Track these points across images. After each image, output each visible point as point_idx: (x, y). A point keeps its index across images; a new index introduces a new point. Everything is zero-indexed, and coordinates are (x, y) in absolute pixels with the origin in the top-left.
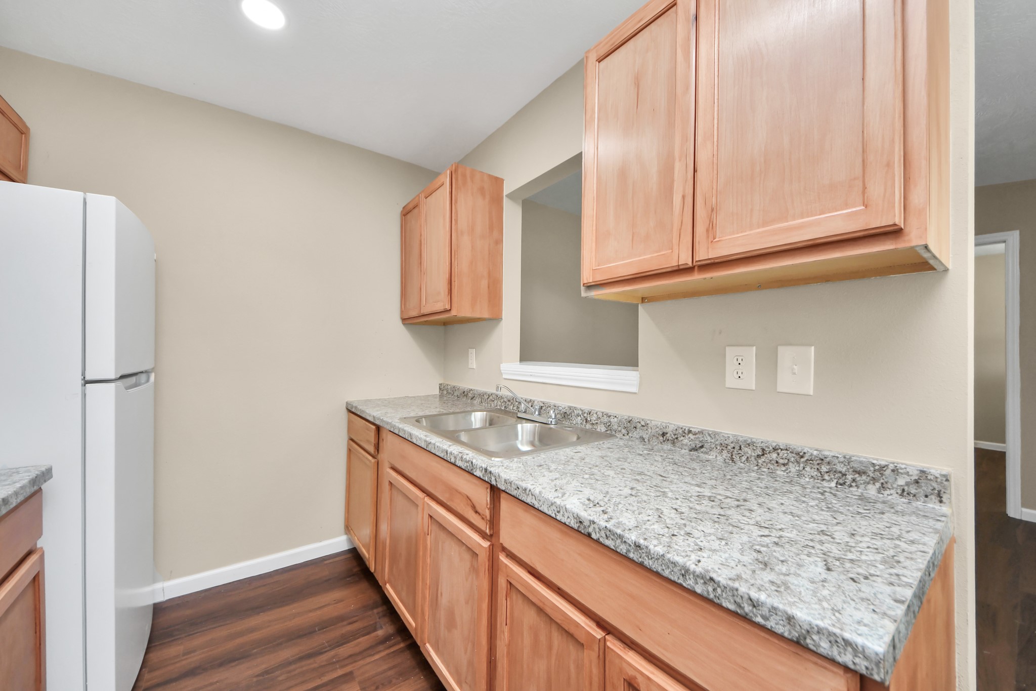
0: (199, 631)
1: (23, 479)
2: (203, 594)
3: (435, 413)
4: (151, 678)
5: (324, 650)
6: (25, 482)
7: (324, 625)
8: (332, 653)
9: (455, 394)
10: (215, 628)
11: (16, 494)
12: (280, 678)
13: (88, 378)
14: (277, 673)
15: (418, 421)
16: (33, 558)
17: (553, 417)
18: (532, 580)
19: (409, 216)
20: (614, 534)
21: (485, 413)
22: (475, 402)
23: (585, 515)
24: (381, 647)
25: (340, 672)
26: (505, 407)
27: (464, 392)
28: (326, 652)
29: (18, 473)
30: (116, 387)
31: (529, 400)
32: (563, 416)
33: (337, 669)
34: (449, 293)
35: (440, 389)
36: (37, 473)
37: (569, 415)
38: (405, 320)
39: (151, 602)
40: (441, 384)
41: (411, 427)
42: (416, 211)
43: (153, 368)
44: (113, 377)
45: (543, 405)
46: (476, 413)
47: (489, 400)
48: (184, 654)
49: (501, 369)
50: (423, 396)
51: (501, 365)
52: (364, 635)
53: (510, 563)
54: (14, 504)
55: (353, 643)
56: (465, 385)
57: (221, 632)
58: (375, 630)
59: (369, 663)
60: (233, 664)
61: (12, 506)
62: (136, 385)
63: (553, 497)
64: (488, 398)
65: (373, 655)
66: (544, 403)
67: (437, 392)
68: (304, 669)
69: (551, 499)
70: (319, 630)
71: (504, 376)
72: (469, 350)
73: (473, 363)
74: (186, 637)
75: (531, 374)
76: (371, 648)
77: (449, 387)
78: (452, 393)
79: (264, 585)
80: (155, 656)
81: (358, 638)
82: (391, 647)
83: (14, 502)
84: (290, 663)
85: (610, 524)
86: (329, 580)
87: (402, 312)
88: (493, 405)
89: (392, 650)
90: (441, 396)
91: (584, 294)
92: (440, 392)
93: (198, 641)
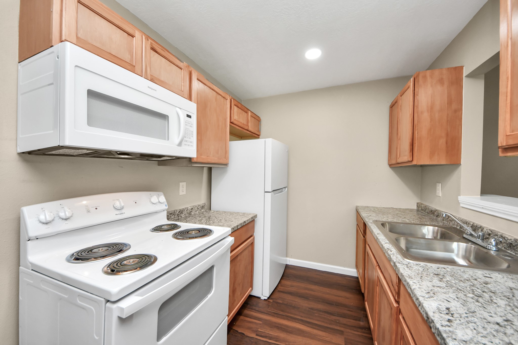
0: (297, 280)
1: (250, 217)
2: (300, 268)
3: (400, 222)
4: (280, 288)
5: (334, 314)
6: (250, 218)
7: (338, 305)
8: (338, 318)
9: (427, 211)
10: (301, 282)
11: (248, 220)
12: (316, 314)
13: (265, 191)
14: (315, 312)
15: (383, 225)
16: (252, 238)
17: (494, 244)
18: (410, 338)
19: (393, 107)
20: (442, 335)
21: (437, 228)
22: (439, 219)
23: (431, 314)
24: (360, 330)
25: (338, 328)
26: (460, 227)
27: (432, 211)
28: (335, 316)
29: (250, 215)
30: (271, 194)
31: (480, 226)
32: (509, 246)
33: (337, 325)
34: (411, 151)
35: (417, 206)
36: (253, 216)
37: (515, 247)
38: (390, 165)
39: (285, 263)
40: (418, 203)
41: (376, 227)
42: (396, 104)
43: (287, 187)
44: (270, 191)
45: (491, 233)
46: (429, 227)
47: (448, 219)
48: (291, 286)
49: (459, 200)
50: (403, 209)
51: (459, 197)
52: (354, 320)
53: (404, 322)
54: (247, 223)
55: (348, 319)
56: (434, 206)
57: (302, 285)
58: (360, 321)
59: (351, 333)
60: (303, 299)
61: (246, 223)
62: (281, 192)
63: (420, 295)
64: (448, 218)
65: (355, 331)
66: (492, 232)
67: (415, 207)
68: (325, 317)
69: (417, 295)
70: (335, 305)
71: (462, 205)
72: (437, 183)
73: (439, 192)
74: (292, 280)
75: (483, 207)
76: (355, 327)
77: (423, 206)
78: (424, 210)
79: (320, 275)
80: (283, 282)
81: (350, 319)
82: (364, 333)
83: (247, 222)
84: (320, 311)
85: (442, 329)
86: (346, 286)
87: (389, 160)
88: (451, 224)
89: (365, 335)
90: (418, 210)
91: (501, 154)
92: (417, 208)
93: (295, 284)
